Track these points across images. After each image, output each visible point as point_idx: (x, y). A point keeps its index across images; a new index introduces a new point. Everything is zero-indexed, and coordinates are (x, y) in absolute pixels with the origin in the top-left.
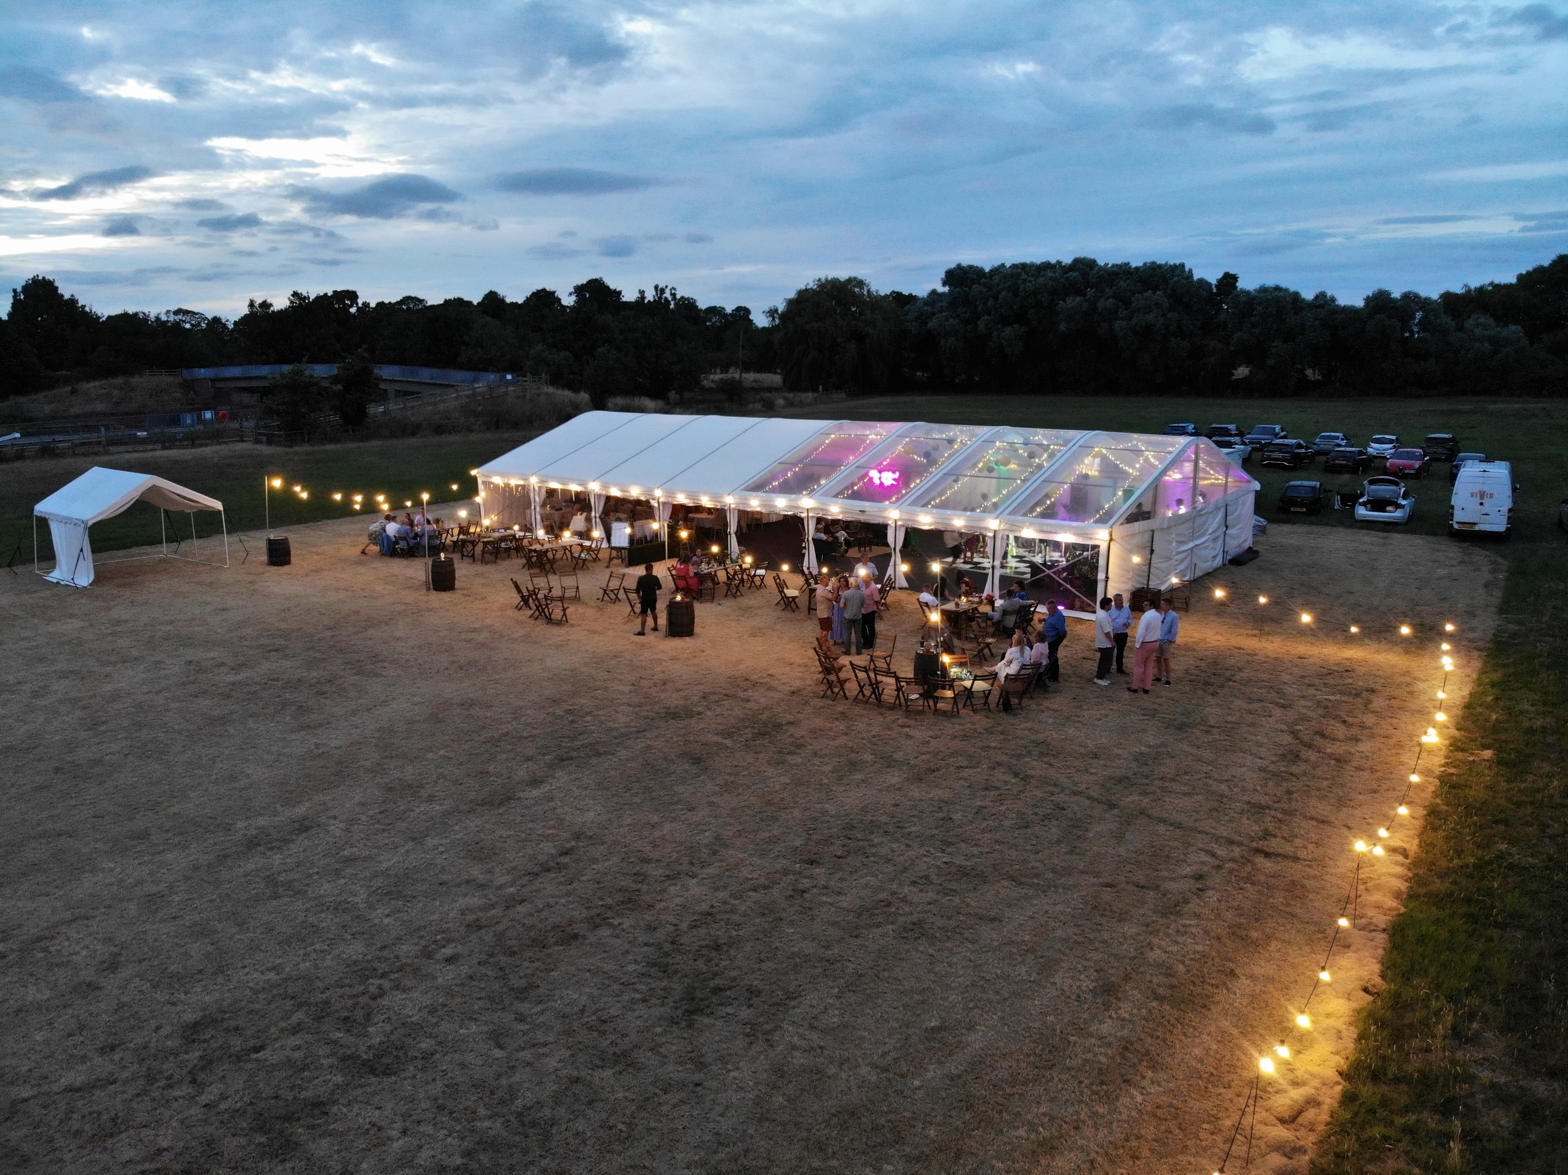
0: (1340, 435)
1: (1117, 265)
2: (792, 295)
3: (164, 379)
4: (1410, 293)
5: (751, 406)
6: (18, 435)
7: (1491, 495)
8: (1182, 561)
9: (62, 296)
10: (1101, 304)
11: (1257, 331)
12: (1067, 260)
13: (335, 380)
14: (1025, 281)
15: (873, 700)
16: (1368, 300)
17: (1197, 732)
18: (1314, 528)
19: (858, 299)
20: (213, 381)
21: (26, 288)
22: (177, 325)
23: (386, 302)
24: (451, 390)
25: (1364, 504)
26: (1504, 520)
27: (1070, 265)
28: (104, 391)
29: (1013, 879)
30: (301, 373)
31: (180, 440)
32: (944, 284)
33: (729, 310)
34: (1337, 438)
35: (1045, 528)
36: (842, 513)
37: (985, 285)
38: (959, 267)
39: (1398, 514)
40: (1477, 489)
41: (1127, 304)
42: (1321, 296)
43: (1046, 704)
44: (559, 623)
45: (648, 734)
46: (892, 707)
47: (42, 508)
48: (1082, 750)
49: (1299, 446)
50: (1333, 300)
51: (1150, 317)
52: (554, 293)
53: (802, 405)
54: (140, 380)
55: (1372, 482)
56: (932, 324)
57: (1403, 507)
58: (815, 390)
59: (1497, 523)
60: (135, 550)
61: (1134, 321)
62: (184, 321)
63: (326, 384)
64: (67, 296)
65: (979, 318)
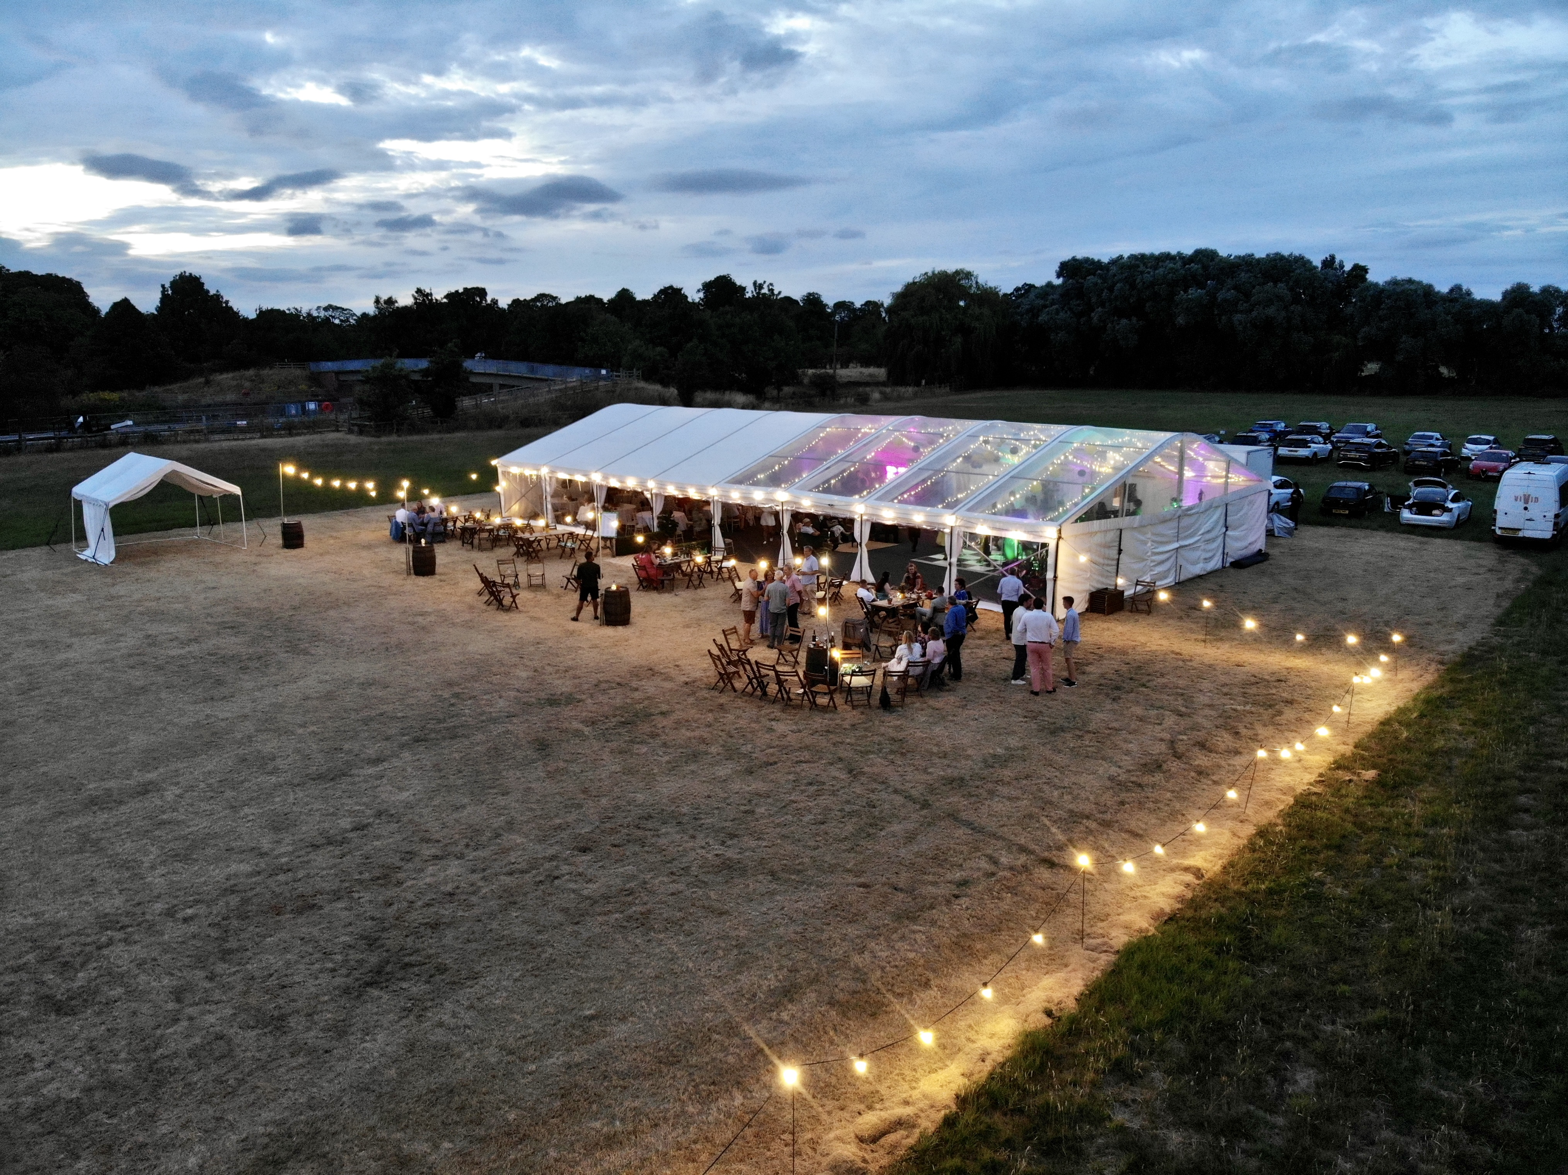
0: (1438, 435)
1: (1240, 257)
2: (898, 288)
3: (295, 372)
4: (1549, 287)
5: (842, 401)
6: (130, 423)
7: (1537, 499)
8: (1162, 562)
9: (208, 291)
10: (1220, 296)
11: (1385, 325)
12: (1188, 251)
13: (425, 372)
14: (1142, 273)
15: (759, 692)
16: (1506, 294)
17: (1068, 736)
18: (1353, 531)
19: (964, 293)
20: (338, 373)
21: (174, 284)
22: (327, 320)
23: (522, 299)
24: (544, 384)
25: (1410, 507)
26: (1551, 525)
27: (1191, 256)
28: (235, 383)
29: (772, 873)
30: (391, 366)
31: (278, 430)
32: (1058, 277)
33: (858, 305)
34: (1431, 437)
35: (998, 525)
36: (813, 506)
37: (1100, 276)
38: (1074, 259)
39: (1445, 518)
40: (1520, 493)
41: (1247, 295)
42: (1457, 289)
43: (931, 702)
44: (508, 609)
45: (515, 720)
46: (774, 701)
47: (79, 491)
48: (935, 749)
49: (1380, 445)
50: (1469, 293)
51: (1271, 311)
52: (680, 290)
53: (900, 398)
54: (271, 372)
55: (1418, 484)
56: (1043, 317)
57: (1450, 510)
58: (918, 384)
59: (1543, 530)
60: (175, 531)
61: (1254, 314)
62: (333, 317)
63: (416, 377)
64: (212, 292)
65: (1093, 311)
